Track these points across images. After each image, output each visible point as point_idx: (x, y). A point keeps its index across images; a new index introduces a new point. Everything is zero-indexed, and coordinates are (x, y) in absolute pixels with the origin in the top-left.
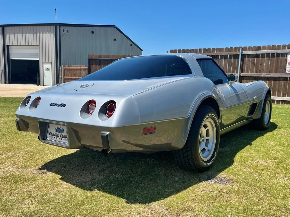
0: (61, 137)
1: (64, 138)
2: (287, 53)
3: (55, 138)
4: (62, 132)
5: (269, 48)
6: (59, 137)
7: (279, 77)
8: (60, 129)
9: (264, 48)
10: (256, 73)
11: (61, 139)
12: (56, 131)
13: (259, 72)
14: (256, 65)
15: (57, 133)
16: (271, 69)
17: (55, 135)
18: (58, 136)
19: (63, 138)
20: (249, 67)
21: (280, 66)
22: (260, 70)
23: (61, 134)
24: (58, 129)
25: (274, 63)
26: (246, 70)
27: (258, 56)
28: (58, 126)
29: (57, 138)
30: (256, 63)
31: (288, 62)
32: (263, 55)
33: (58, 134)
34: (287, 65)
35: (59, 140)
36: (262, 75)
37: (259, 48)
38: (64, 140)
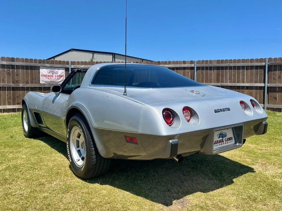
0: (226, 141)
1: (230, 141)
2: (39, 67)
3: (220, 145)
4: (226, 136)
5: (23, 60)
6: (225, 142)
7: (35, 88)
8: (222, 134)
9: (18, 60)
10: (14, 83)
11: (227, 143)
12: (219, 137)
13: (16, 82)
14: (12, 76)
15: (221, 138)
16: (27, 80)
17: (220, 142)
18: (223, 142)
19: (228, 142)
20: (5, 77)
21: (35, 78)
22: (17, 81)
23: (225, 138)
24: (220, 135)
25: (29, 75)
26: (2, 81)
27: (13, 67)
28: (219, 132)
29: (223, 144)
30: (12, 74)
31: (41, 74)
32: (18, 67)
33: (223, 140)
34: (41, 76)
35: (225, 145)
36: (19, 85)
37: (13, 60)
38: (229, 142)
